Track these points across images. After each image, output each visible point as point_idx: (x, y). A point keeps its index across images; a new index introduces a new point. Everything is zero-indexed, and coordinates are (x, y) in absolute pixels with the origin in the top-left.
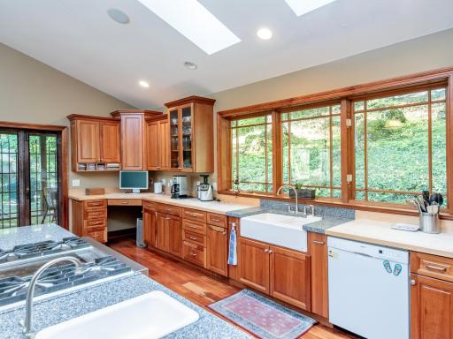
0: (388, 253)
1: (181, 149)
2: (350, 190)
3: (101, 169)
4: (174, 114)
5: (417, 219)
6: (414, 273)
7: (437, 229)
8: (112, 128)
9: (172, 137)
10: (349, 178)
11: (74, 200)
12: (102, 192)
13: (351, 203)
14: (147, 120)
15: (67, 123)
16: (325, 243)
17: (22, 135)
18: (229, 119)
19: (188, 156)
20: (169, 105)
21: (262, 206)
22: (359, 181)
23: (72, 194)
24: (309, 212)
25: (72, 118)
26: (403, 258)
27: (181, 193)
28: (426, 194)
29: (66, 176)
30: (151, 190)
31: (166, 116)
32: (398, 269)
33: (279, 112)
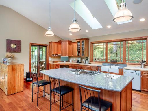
0: (137, 72)
1: (81, 51)
2: (125, 60)
3: (57, 56)
4: (79, 42)
5: (141, 66)
6: (142, 75)
7: (144, 67)
8: (59, 45)
9: (78, 48)
10: (125, 58)
11: (50, 64)
12: (57, 62)
13: (125, 63)
14: (68, 43)
15: (49, 44)
16: (123, 71)
17: (39, 47)
18: (93, 44)
19: (83, 53)
20: (77, 40)
21: (103, 64)
22: (127, 58)
23: (50, 62)
24: (116, 65)
25: (50, 43)
26: (140, 72)
27: (80, 62)
28: (142, 61)
29: (48, 58)
31: (76, 42)
32: (139, 74)
33: (107, 42)
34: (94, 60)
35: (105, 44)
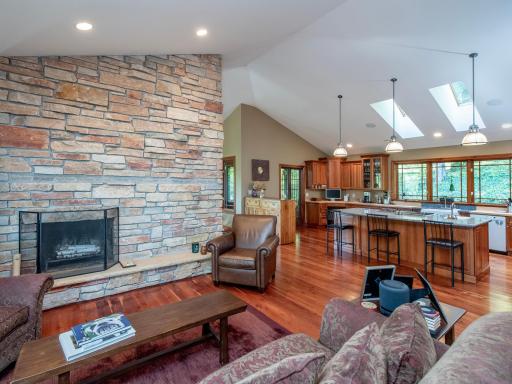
0: (497, 218)
1: (372, 179)
2: (472, 198)
3: (319, 188)
4: (366, 161)
5: (506, 209)
6: (507, 223)
8: (324, 166)
10: (472, 193)
11: (307, 203)
13: (473, 203)
14: (342, 163)
15: (304, 165)
18: (397, 164)
20: (362, 156)
21: (422, 206)
22: (477, 195)
25: (307, 162)
26: (504, 219)
28: (510, 199)
29: (304, 192)
30: (343, 200)
31: (360, 162)
32: (501, 223)
33: (430, 162)
34: (400, 198)
35: (425, 165)
